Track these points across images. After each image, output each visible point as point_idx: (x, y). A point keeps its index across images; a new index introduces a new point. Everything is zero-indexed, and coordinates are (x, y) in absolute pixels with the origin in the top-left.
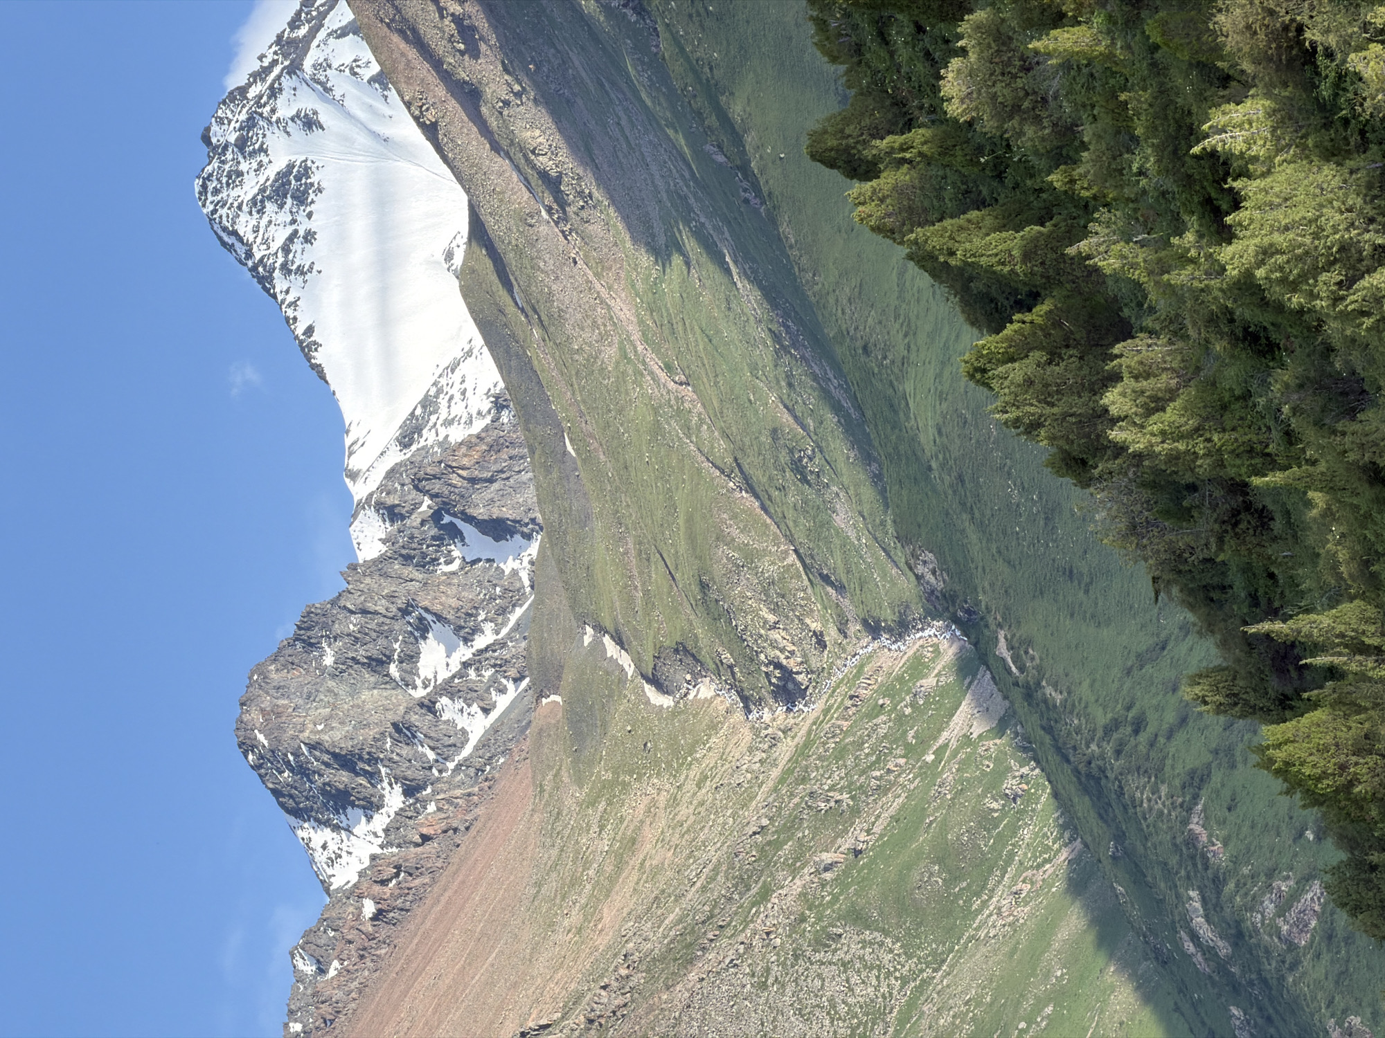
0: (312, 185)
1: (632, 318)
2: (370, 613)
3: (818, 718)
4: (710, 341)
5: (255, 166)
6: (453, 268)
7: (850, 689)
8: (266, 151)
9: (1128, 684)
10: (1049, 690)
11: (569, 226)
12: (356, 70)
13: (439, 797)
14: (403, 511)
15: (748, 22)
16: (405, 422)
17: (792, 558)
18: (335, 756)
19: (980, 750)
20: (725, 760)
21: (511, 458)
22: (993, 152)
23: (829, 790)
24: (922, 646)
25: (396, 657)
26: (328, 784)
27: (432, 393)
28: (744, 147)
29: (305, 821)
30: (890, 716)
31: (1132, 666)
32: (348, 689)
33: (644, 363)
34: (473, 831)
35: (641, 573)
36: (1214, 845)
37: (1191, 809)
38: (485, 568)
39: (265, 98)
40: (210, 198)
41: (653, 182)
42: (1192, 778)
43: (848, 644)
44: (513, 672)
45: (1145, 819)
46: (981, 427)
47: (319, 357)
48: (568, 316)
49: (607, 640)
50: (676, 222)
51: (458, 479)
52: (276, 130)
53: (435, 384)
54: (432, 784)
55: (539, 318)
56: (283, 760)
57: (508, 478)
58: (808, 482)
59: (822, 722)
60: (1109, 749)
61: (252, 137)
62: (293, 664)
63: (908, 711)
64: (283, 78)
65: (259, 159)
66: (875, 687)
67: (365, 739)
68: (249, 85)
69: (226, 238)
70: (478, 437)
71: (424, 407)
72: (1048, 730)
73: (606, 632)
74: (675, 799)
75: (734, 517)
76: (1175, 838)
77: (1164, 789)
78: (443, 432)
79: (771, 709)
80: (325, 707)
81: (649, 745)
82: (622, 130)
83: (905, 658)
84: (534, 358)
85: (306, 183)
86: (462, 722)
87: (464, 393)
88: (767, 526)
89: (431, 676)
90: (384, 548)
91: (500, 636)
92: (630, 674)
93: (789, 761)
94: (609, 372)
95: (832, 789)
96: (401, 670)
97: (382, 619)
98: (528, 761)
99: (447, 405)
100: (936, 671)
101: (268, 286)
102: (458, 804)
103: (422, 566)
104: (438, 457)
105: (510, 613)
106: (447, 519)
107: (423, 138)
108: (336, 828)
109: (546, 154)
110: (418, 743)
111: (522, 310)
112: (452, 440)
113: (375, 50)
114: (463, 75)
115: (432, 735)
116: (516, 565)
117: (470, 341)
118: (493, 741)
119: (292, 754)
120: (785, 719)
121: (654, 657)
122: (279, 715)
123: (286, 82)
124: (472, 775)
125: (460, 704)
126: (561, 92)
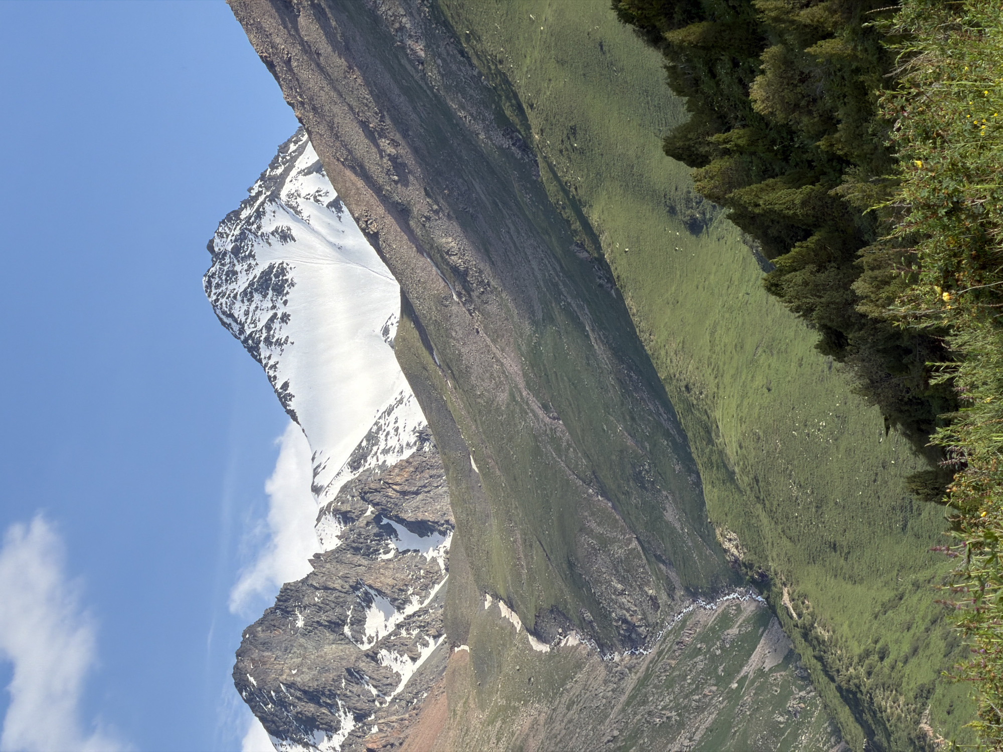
0: (287, 280)
1: (518, 372)
2: (330, 589)
3: (654, 658)
4: (575, 387)
5: (245, 267)
6: (389, 340)
7: (677, 638)
8: (253, 257)
9: (875, 626)
10: (820, 630)
11: (473, 306)
12: (318, 198)
13: (380, 722)
14: (353, 516)
15: (602, 155)
16: (354, 451)
17: (634, 544)
18: (305, 692)
19: (771, 680)
20: (587, 690)
21: (431, 477)
22: (782, 143)
23: (662, 710)
24: (728, 606)
25: (349, 621)
26: (300, 713)
27: (374, 430)
28: (600, 244)
29: (283, 740)
30: (706, 656)
31: (878, 613)
32: (314, 644)
33: (527, 404)
34: (405, 745)
35: (526, 556)
36: (937, 738)
37: (921, 713)
38: (413, 556)
39: (253, 219)
40: (214, 291)
41: (533, 274)
42: (922, 691)
43: (675, 605)
44: (433, 631)
45: (889, 721)
46: (769, 442)
47: (293, 405)
48: (472, 371)
49: (501, 605)
50: (551, 303)
51: (393, 492)
52: (261, 242)
53: (376, 424)
54: (375, 713)
55: (452, 372)
56: (267, 695)
57: (429, 492)
58: (645, 488)
59: (657, 661)
60: (862, 671)
61: (244, 247)
62: (274, 626)
63: (718, 652)
64: (265, 205)
65: (249, 262)
66: (695, 636)
67: (327, 680)
68: (242, 209)
69: (225, 319)
70: (407, 461)
71: (368, 440)
72: (820, 659)
73: (501, 599)
74: (551, 718)
75: (593, 514)
76: (909, 734)
77: (902, 700)
78: (382, 458)
79: (620, 653)
80: (298, 657)
81: (532, 679)
82: (511, 238)
83: (716, 615)
84: (449, 401)
85: (282, 280)
86: (396, 668)
87: (397, 429)
88: (617, 521)
89: (373, 635)
90: (339, 543)
91: (424, 605)
92: (518, 629)
93: (633, 689)
94: (503, 411)
95: (664, 708)
96: (352, 630)
97: (338, 594)
98: (445, 694)
99: (384, 439)
100: (738, 623)
101: (256, 354)
102: (394, 726)
103: (367, 555)
104: (378, 477)
105: (430, 588)
106: (385, 521)
107: (368, 243)
108: (306, 745)
109: (457, 254)
110: (365, 683)
111: (440, 366)
112: (388, 463)
113: (334, 181)
114: (397, 198)
115: (375, 677)
116: (435, 554)
117: (401, 393)
118: (419, 681)
119: (274, 691)
120: (630, 660)
121: (536, 616)
122: (264, 663)
123: (268, 207)
124: (404, 705)
125: (395, 654)
126: (468, 210)
